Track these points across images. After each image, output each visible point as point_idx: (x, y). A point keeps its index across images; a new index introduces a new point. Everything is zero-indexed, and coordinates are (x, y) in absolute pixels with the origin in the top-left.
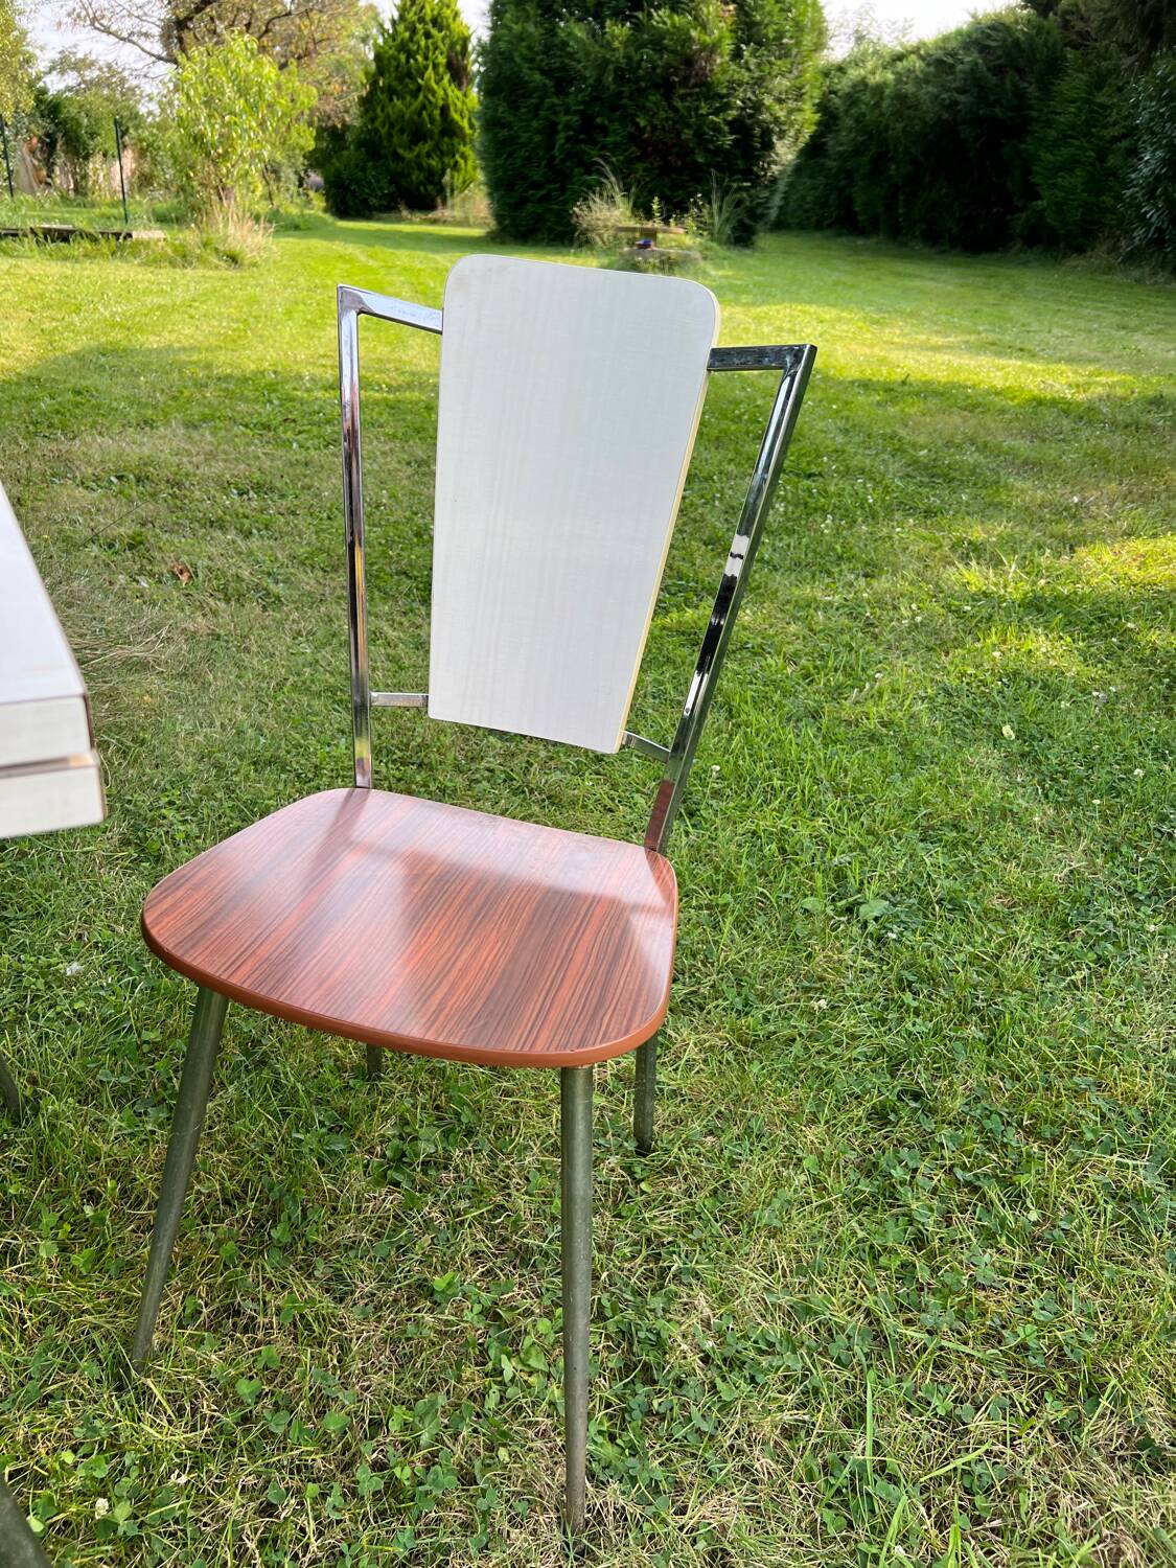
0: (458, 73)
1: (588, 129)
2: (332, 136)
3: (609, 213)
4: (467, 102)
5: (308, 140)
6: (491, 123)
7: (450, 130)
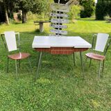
0: (94, 5)
1: (106, 10)
2: (82, 11)
3: (107, 17)
4: (94, 8)
5: (79, 12)
6: (96, 10)
7: (92, 10)
